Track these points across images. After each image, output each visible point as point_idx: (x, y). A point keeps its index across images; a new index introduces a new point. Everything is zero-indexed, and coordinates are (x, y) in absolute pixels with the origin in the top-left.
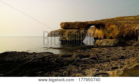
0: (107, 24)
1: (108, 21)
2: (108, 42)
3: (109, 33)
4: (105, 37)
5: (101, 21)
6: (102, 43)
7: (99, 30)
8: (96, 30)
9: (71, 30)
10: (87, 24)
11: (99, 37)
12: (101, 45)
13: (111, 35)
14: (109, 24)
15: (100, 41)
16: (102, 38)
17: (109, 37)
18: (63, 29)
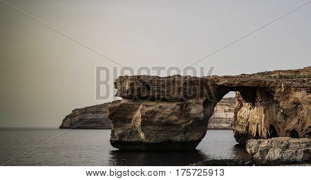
0: (281, 87)
1: (281, 77)
2: (287, 147)
3: (285, 116)
4: (273, 132)
5: (259, 78)
6: (268, 150)
7: (253, 106)
8: (242, 106)
9: (154, 106)
10: (214, 85)
11: (254, 132)
12: (263, 157)
13: (292, 124)
14: (288, 88)
15: (262, 145)
16: (264, 134)
17: (287, 131)
18: (124, 101)
